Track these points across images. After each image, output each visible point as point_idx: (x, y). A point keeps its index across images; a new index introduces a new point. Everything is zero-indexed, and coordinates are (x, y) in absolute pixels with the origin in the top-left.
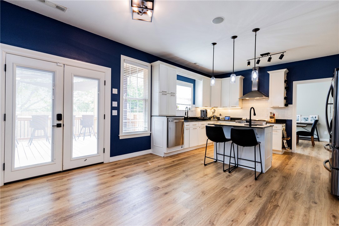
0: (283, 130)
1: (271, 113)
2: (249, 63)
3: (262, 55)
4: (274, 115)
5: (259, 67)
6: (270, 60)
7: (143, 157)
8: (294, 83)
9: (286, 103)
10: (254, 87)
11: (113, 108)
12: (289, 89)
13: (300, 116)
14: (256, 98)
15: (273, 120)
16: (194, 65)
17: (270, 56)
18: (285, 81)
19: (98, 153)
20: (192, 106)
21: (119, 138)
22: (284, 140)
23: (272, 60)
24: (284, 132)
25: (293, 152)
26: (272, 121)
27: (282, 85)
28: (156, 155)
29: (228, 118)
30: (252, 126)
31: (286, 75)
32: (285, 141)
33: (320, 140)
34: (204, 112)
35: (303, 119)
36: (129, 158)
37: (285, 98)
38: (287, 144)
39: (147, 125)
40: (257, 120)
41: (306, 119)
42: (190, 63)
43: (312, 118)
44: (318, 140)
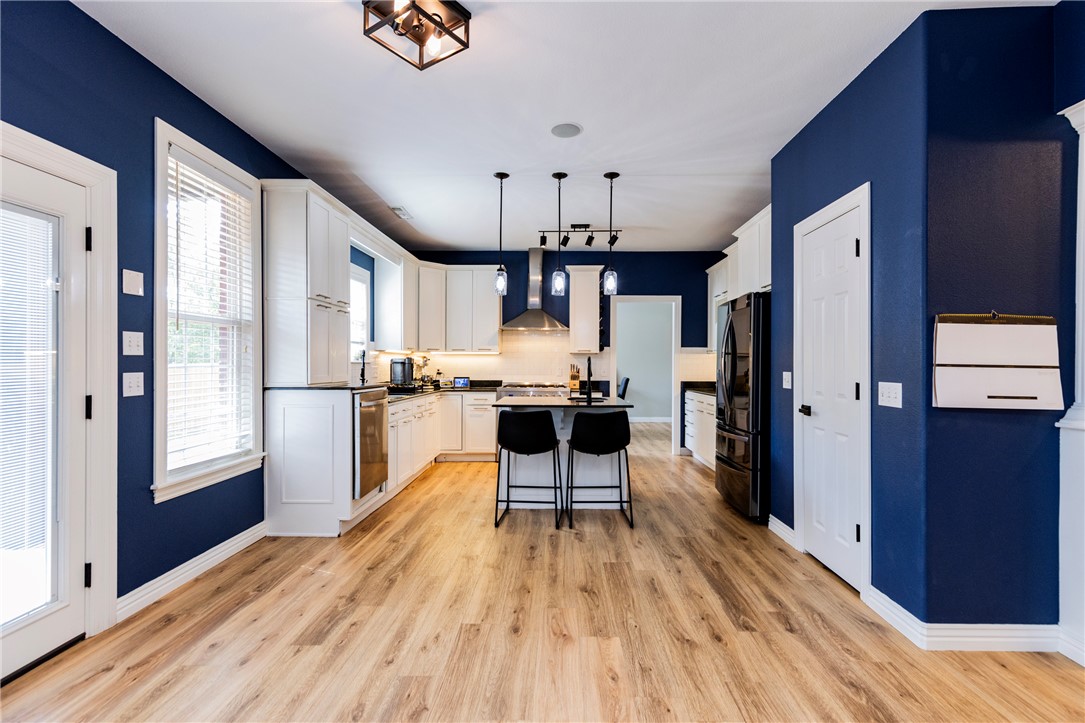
1: (573, 366)
2: (543, 240)
3: (573, 226)
4: (578, 371)
5: (543, 249)
6: (590, 240)
7: (251, 559)
8: (613, 299)
9: (601, 343)
10: (533, 296)
11: (126, 364)
16: (390, 212)
17: (590, 234)
19: (55, 597)
20: (368, 347)
21: (153, 499)
23: (594, 243)
26: (575, 385)
28: (300, 539)
29: (462, 381)
30: (593, 404)
34: (405, 367)
36: (197, 580)
39: (249, 427)
40: (547, 384)
42: (383, 203)
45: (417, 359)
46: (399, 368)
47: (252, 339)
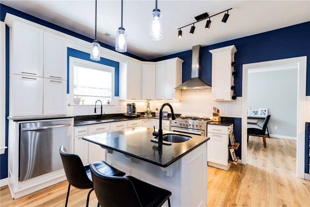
0: (229, 135)
1: (214, 108)
3: (197, 18)
4: (218, 111)
5: (200, 46)
6: (208, 24)
8: (244, 66)
9: (234, 95)
12: (237, 75)
13: (249, 109)
14: (195, 88)
15: (217, 119)
18: (233, 64)
22: (231, 149)
24: (230, 138)
25: (242, 163)
26: (215, 119)
27: (229, 70)
31: (234, 55)
32: (232, 151)
33: (270, 137)
34: (132, 107)
35: (252, 112)
37: (232, 88)
38: (234, 154)
41: (255, 112)
43: (262, 111)
44: (268, 136)
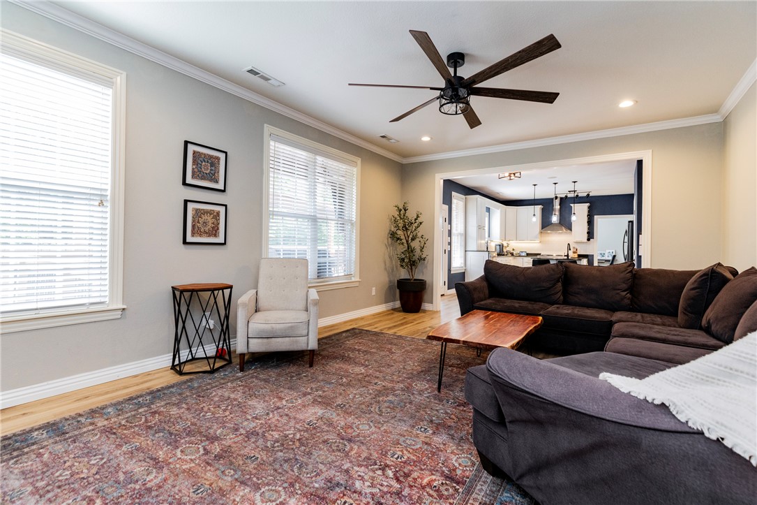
43: (609, 253)
45: (505, 245)
46: (498, 247)
47: (463, 238)
